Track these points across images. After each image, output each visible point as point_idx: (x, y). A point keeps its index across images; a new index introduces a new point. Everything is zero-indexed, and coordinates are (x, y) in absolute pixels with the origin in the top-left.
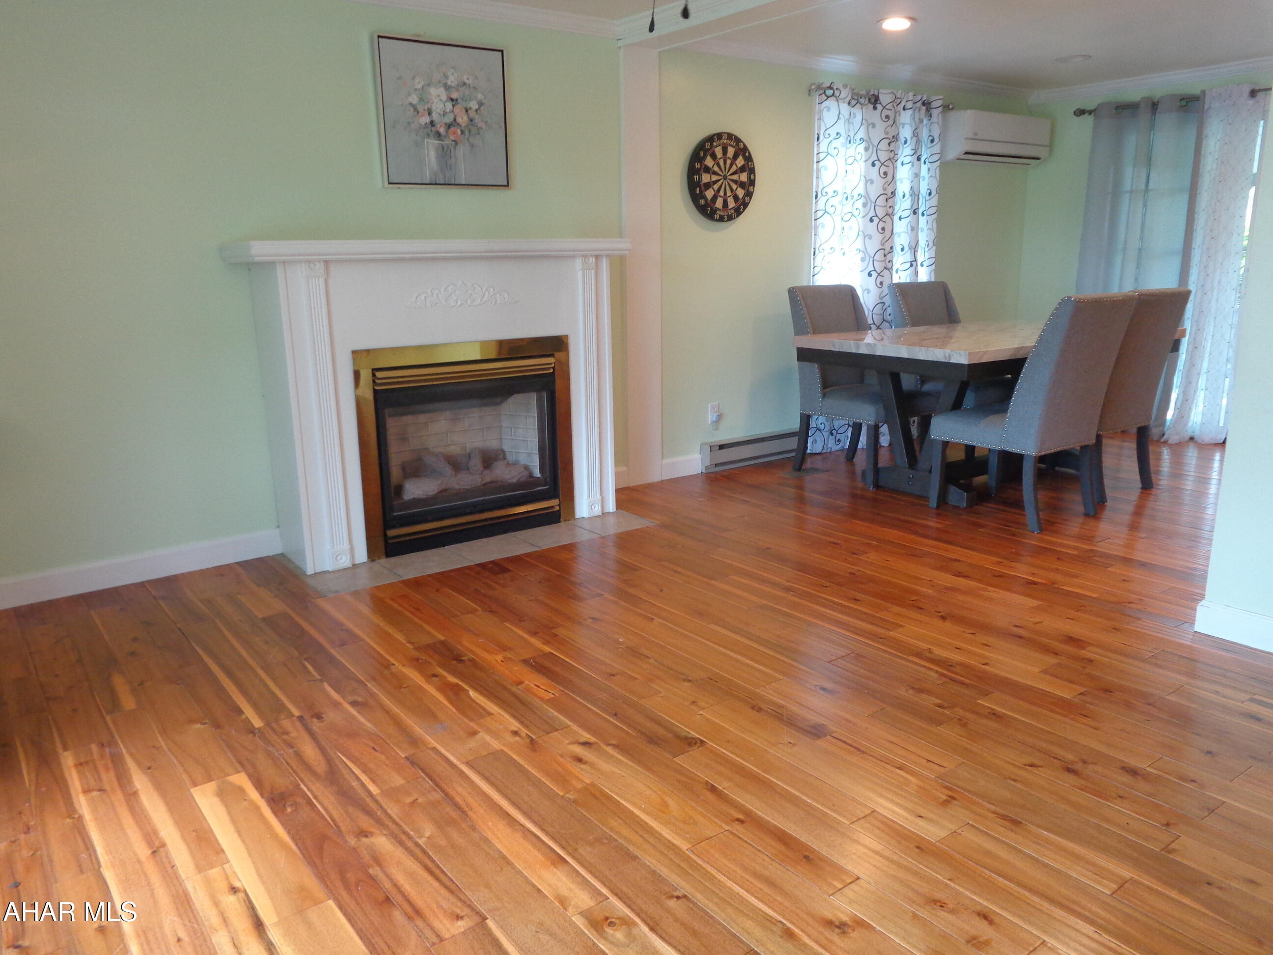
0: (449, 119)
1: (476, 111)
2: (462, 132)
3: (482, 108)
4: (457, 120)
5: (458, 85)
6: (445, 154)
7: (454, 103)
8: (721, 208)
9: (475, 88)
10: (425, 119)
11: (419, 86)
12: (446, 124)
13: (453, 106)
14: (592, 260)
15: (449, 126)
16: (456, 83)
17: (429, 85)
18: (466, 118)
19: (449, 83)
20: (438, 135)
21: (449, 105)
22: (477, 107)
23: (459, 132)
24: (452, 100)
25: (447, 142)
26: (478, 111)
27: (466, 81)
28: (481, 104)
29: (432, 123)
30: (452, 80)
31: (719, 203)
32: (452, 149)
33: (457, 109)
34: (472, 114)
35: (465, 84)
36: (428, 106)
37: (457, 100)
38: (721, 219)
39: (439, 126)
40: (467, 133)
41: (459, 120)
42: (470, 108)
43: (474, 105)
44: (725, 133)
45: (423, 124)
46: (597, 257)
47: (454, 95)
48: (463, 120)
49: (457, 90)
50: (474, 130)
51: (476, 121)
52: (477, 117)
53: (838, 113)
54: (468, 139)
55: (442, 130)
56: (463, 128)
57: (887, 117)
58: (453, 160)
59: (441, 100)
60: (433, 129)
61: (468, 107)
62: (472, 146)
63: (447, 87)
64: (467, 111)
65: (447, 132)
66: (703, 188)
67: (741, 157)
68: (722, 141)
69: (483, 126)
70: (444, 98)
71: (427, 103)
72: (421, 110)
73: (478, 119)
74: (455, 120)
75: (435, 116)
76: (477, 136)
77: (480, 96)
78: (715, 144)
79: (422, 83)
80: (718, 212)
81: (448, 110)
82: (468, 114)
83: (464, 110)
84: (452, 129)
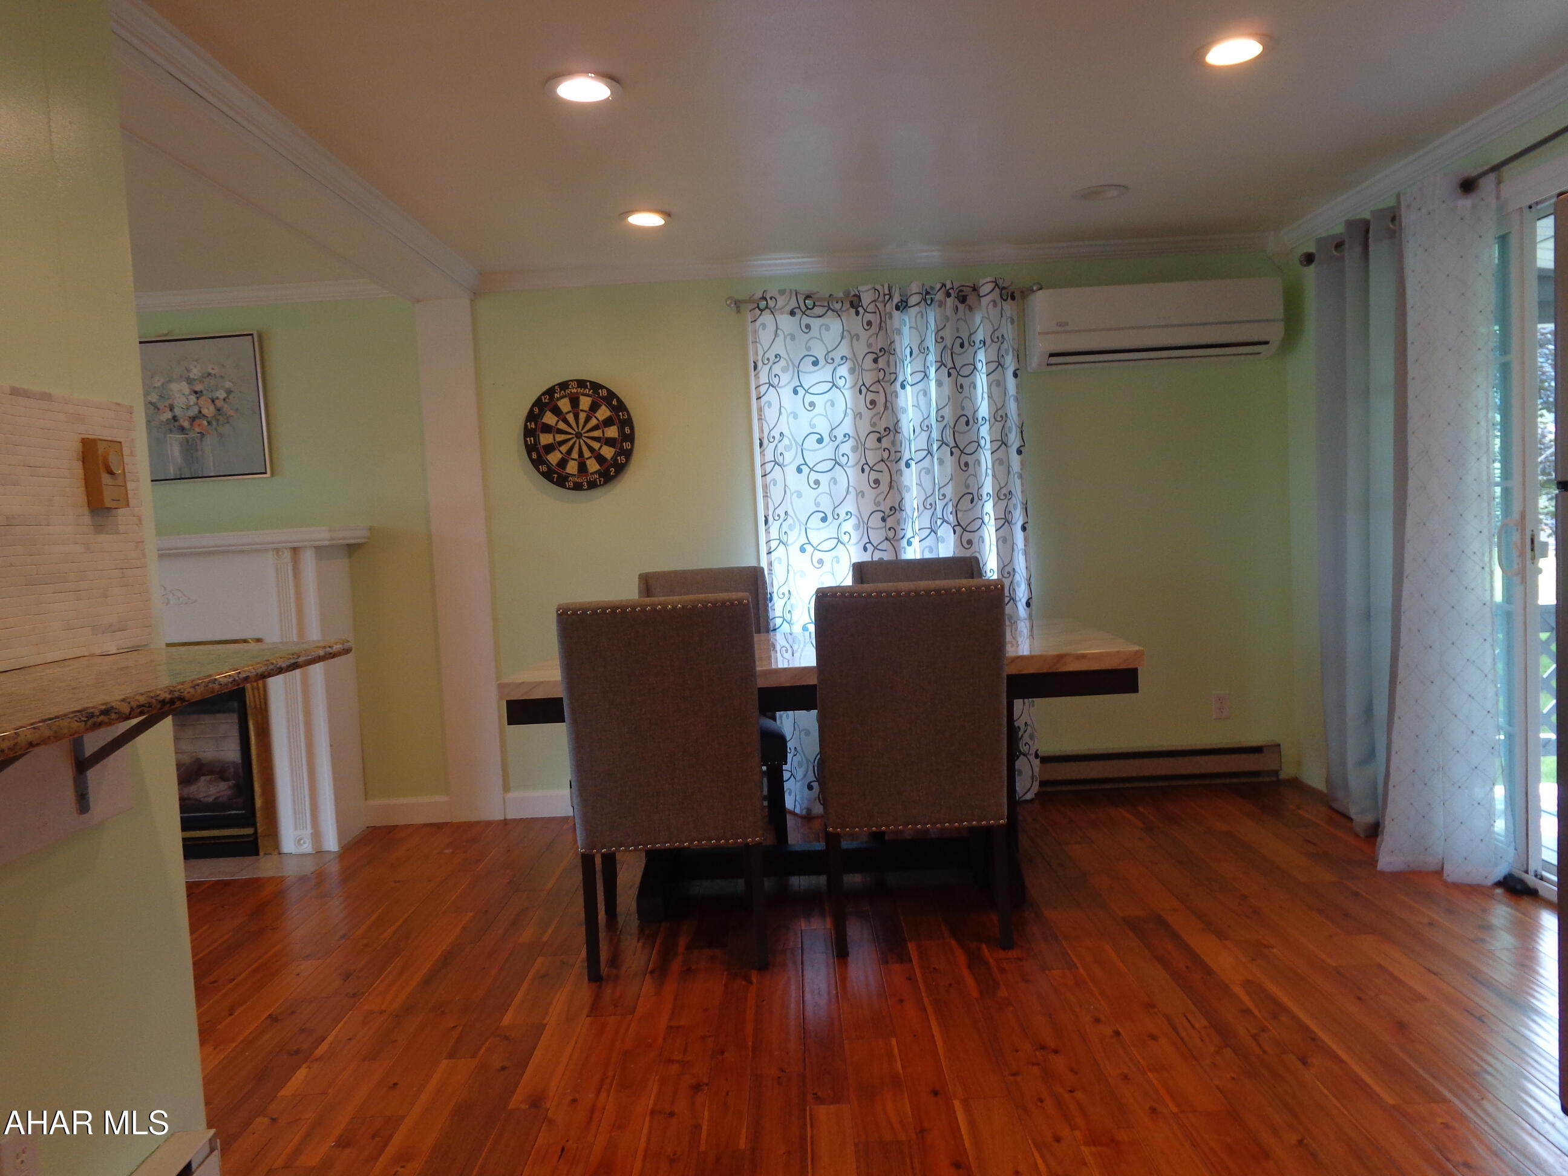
0: (194, 411)
1: (224, 400)
2: (209, 423)
3: (231, 397)
4: (203, 412)
5: (203, 377)
6: (190, 449)
7: (198, 395)
8: (576, 473)
9: (221, 377)
10: (169, 415)
11: (158, 384)
12: (190, 418)
13: (198, 398)
14: (287, 556)
15: (193, 419)
16: (200, 374)
17: (169, 381)
18: (212, 408)
19: (192, 376)
20: (182, 429)
21: (193, 399)
22: (225, 395)
23: (205, 423)
24: (196, 392)
25: (193, 435)
26: (227, 400)
27: (210, 371)
28: (229, 392)
29: (175, 418)
30: (195, 373)
31: (572, 467)
32: (198, 441)
33: (201, 402)
34: (219, 404)
35: (210, 374)
36: (170, 401)
37: (201, 392)
38: (578, 487)
39: (181, 420)
40: (214, 423)
41: (205, 411)
42: (217, 398)
43: (221, 394)
44: (572, 381)
45: (164, 420)
46: (295, 550)
47: (197, 388)
48: (209, 410)
49: (201, 382)
50: (222, 419)
51: (225, 409)
52: (226, 405)
53: (775, 328)
54: (216, 429)
55: (186, 424)
56: (209, 420)
57: (869, 323)
58: (200, 453)
59: (184, 394)
60: (176, 424)
61: (215, 397)
62: (221, 436)
63: (190, 381)
64: (213, 401)
65: (191, 425)
66: (542, 451)
67: (603, 407)
68: (568, 391)
69: (232, 413)
70: (187, 391)
71: (168, 399)
72: (160, 405)
73: (226, 408)
74: (200, 412)
75: (177, 411)
76: (227, 425)
77: (228, 384)
78: (556, 395)
79: (162, 380)
80: (570, 478)
81: (192, 404)
82: (215, 404)
83: (210, 401)
84: (198, 421)
